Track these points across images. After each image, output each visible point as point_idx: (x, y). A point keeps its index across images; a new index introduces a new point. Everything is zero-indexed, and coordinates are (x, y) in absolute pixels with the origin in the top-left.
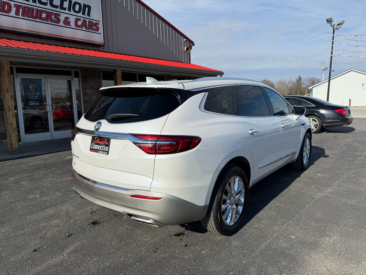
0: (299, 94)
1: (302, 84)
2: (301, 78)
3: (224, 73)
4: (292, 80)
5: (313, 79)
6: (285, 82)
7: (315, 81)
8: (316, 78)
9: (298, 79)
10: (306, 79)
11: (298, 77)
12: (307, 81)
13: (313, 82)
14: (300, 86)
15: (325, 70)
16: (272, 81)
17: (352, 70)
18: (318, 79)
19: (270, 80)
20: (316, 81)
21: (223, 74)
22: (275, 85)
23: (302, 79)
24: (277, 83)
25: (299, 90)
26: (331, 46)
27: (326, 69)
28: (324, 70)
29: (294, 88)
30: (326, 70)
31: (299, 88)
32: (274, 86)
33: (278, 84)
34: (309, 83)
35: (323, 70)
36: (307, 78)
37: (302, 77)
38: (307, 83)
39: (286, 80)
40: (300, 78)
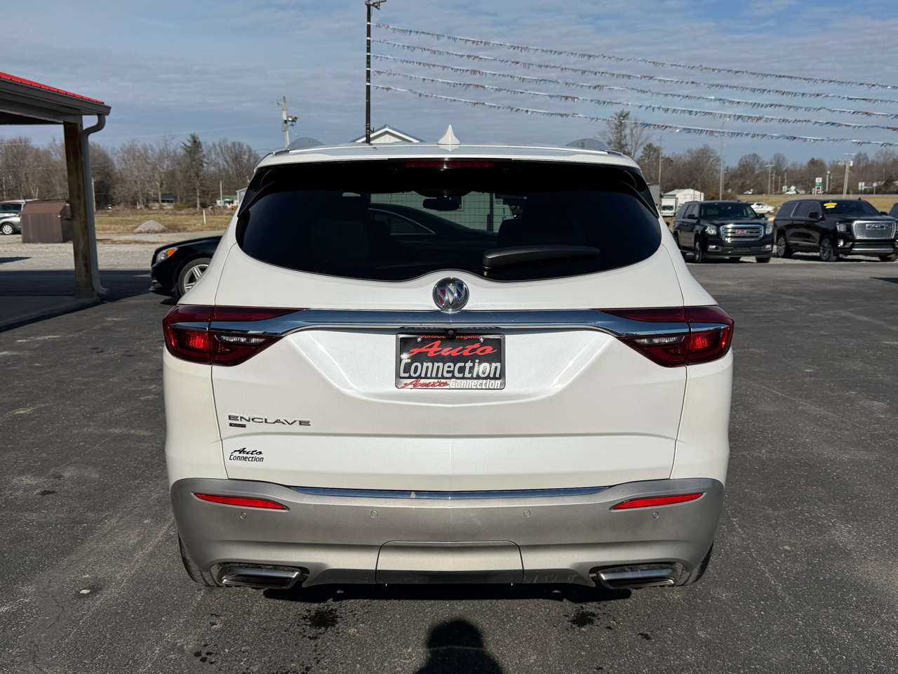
0: (198, 194)
1: (205, 165)
2: (200, 143)
3: (109, 108)
4: (171, 148)
5: (237, 147)
6: (150, 151)
7: (243, 157)
8: (245, 147)
9: (189, 144)
10: (214, 145)
11: (189, 138)
12: (217, 154)
13: (236, 158)
14: (200, 170)
15: (292, 125)
16: (101, 145)
17: (387, 133)
18: (250, 151)
19: (96, 142)
20: (246, 157)
21: (108, 114)
22: (115, 162)
23: (204, 147)
24: (121, 155)
25: (198, 184)
26: (365, 54)
27: (293, 121)
28: (289, 123)
29: (179, 176)
30: (294, 123)
31: (197, 175)
32: (112, 163)
33: (124, 160)
34: (227, 161)
35: (286, 122)
36: (220, 145)
37: (201, 139)
38: (221, 162)
39: (151, 146)
40: (195, 141)
